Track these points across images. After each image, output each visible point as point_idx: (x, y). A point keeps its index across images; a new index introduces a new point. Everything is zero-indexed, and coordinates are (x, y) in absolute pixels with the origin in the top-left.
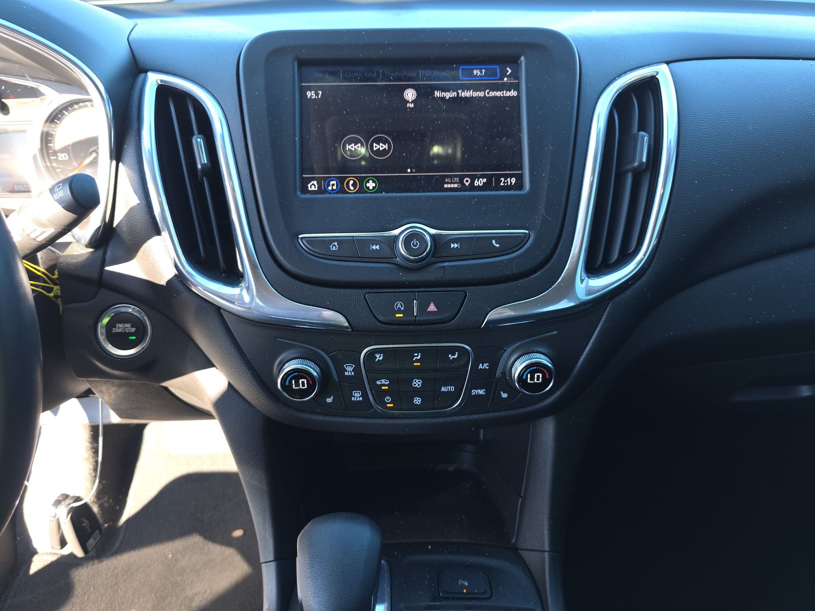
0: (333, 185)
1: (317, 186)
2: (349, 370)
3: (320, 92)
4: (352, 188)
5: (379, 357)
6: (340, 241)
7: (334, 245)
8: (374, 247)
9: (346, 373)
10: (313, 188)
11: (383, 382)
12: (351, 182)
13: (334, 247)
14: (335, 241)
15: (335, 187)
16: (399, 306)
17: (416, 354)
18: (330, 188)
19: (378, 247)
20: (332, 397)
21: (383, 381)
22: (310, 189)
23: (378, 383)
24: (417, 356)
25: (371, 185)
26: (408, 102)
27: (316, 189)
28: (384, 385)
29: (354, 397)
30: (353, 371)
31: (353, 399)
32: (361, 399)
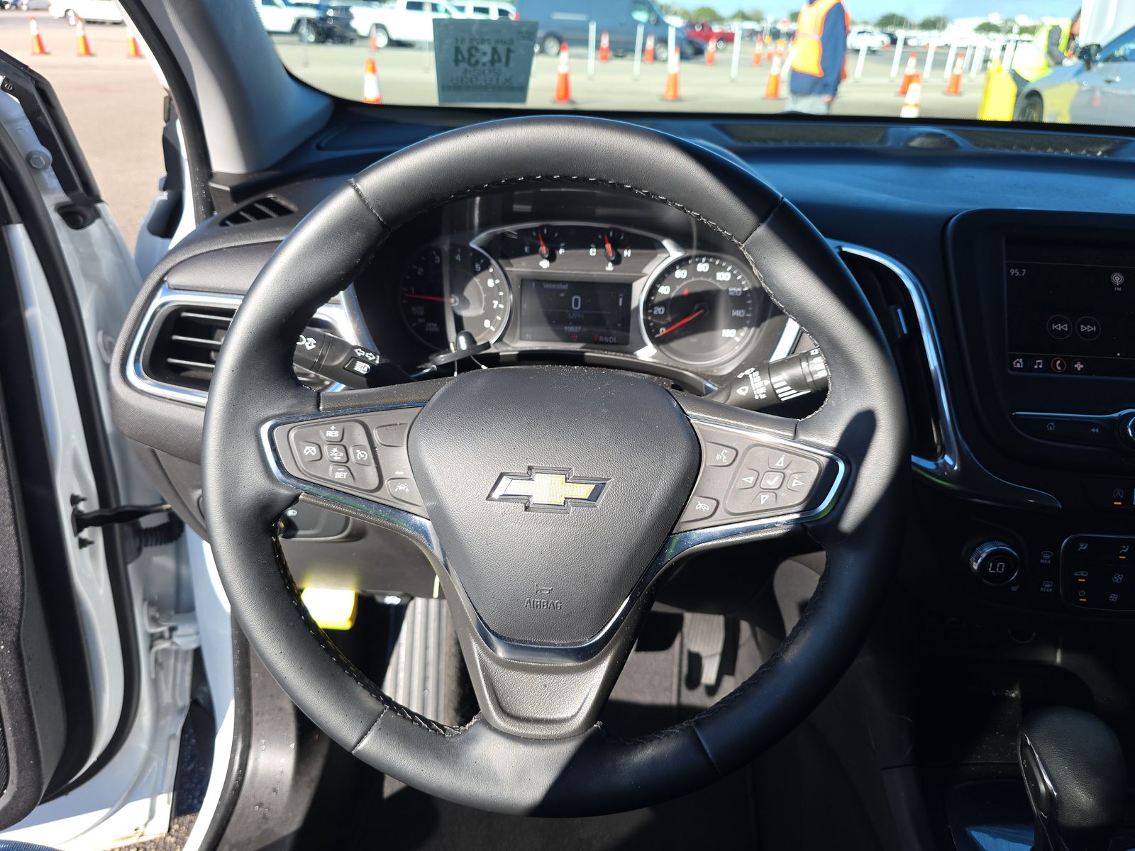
0: (1039, 364)
1: (1022, 363)
2: (1046, 558)
3: (1024, 270)
4: (1059, 368)
5: (1083, 547)
6: (1058, 421)
7: (1051, 425)
8: (1093, 430)
9: (1042, 561)
10: (1018, 365)
11: (1082, 577)
12: (1058, 362)
13: (1051, 427)
14: (1051, 421)
15: (1041, 366)
16: (1118, 493)
17: (1124, 547)
18: (1036, 367)
19: (1097, 430)
20: (1018, 586)
21: (1082, 573)
22: (1015, 366)
23: (1076, 574)
24: (1125, 549)
25: (1079, 366)
26: (1115, 285)
27: (1022, 367)
28: (1082, 578)
29: (1044, 587)
30: (1050, 559)
31: (1042, 589)
32: (1051, 590)
